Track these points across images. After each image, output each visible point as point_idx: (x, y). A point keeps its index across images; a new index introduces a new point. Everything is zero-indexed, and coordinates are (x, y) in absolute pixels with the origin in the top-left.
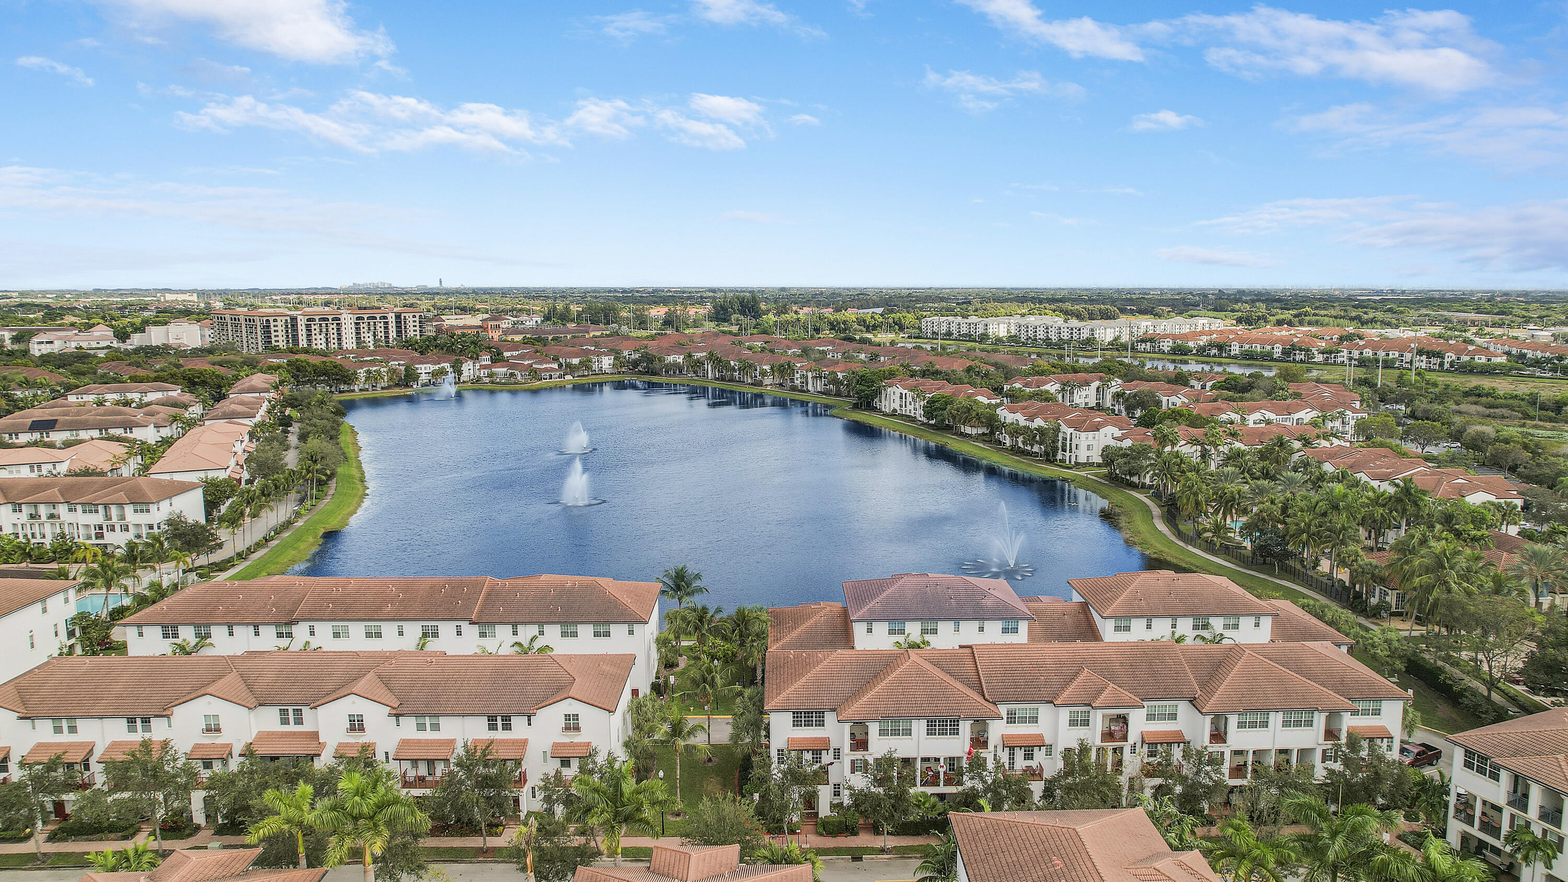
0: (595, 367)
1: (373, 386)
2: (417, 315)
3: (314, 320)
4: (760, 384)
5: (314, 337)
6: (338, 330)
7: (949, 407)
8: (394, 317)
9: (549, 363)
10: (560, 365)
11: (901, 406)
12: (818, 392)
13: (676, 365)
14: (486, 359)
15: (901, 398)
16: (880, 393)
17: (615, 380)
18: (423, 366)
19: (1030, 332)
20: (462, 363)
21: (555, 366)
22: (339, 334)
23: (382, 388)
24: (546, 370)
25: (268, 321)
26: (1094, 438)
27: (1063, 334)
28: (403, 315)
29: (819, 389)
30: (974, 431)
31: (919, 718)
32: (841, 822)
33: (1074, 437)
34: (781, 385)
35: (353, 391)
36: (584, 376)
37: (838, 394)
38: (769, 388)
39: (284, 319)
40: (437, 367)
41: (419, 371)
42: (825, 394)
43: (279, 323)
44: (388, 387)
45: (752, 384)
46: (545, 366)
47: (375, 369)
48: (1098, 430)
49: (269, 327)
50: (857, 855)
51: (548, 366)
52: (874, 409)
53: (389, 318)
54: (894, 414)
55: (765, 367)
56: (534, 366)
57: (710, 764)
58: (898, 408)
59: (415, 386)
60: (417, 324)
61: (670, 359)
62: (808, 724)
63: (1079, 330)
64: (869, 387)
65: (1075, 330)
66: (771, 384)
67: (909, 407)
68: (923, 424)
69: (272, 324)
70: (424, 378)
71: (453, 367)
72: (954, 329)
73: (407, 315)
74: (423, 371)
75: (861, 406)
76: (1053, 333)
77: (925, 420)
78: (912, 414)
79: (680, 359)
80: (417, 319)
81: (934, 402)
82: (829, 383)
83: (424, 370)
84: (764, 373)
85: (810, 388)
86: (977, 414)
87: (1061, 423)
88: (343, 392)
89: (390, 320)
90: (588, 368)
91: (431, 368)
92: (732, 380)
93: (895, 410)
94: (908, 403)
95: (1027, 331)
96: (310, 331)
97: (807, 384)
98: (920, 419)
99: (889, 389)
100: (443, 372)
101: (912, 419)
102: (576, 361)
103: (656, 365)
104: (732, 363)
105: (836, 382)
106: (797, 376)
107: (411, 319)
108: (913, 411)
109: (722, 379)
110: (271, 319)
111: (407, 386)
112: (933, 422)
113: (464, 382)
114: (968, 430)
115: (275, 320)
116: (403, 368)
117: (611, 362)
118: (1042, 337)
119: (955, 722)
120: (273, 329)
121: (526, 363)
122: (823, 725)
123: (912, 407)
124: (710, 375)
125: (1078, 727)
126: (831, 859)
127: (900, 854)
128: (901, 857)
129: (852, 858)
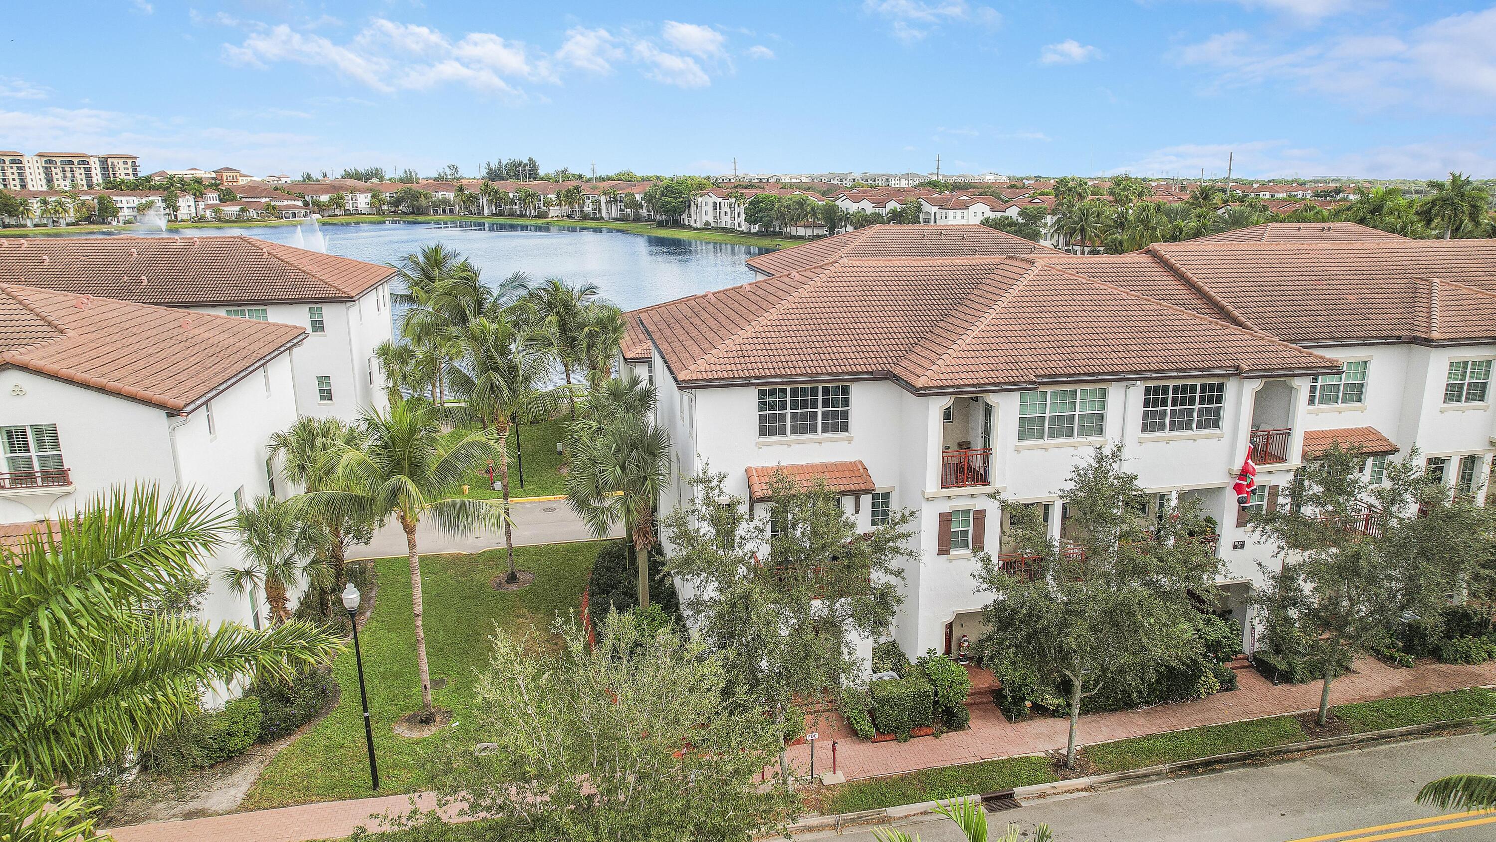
0: (349, 206)
1: (54, 221)
2: (130, 161)
4: (545, 215)
7: (777, 206)
8: (97, 162)
9: (291, 199)
10: (306, 204)
11: (715, 217)
12: (614, 219)
13: (445, 202)
14: (212, 198)
15: (715, 208)
16: (689, 206)
17: (373, 220)
18: (124, 199)
20: (177, 197)
21: (300, 203)
22: (22, 181)
23: (68, 224)
24: (288, 207)
26: (963, 217)
28: (110, 161)
29: (614, 216)
30: (809, 232)
31: (1126, 377)
32: (922, 695)
33: (938, 217)
34: (569, 216)
35: (25, 226)
36: (335, 216)
37: (637, 219)
38: (556, 219)
40: (144, 201)
41: (118, 205)
42: (623, 221)
44: (76, 224)
45: (536, 217)
46: (285, 203)
47: (53, 199)
48: (967, 207)
50: (996, 788)
51: (289, 203)
52: (683, 226)
53: (92, 164)
54: (707, 227)
55: (550, 196)
56: (273, 203)
58: (711, 220)
59: (115, 223)
61: (439, 195)
64: (676, 198)
66: (558, 216)
67: (724, 218)
68: (742, 233)
70: (126, 213)
71: (165, 201)
73: (115, 161)
74: (125, 205)
75: (667, 223)
77: (744, 226)
78: (729, 226)
79: (451, 196)
80: (129, 166)
81: (758, 202)
82: (627, 207)
83: (126, 203)
84: (548, 203)
85: (604, 214)
86: (813, 209)
87: (923, 202)
88: (9, 226)
90: (339, 206)
91: (135, 201)
92: (512, 214)
93: (707, 224)
94: (723, 214)
97: (600, 211)
98: (740, 229)
99: (700, 199)
100: (150, 205)
101: (732, 231)
102: (324, 198)
103: (423, 202)
104: (511, 195)
105: (636, 206)
106: (587, 202)
107: (122, 166)
108: (729, 222)
109: (501, 214)
111: (104, 223)
112: (754, 229)
113: (183, 221)
114: (801, 232)
116: (96, 201)
117: (368, 200)
121: (263, 200)
122: (845, 428)
123: (728, 218)
124: (486, 211)
125: (1463, 404)
126: (925, 813)
127: (1113, 770)
128: (1120, 779)
129: (985, 800)
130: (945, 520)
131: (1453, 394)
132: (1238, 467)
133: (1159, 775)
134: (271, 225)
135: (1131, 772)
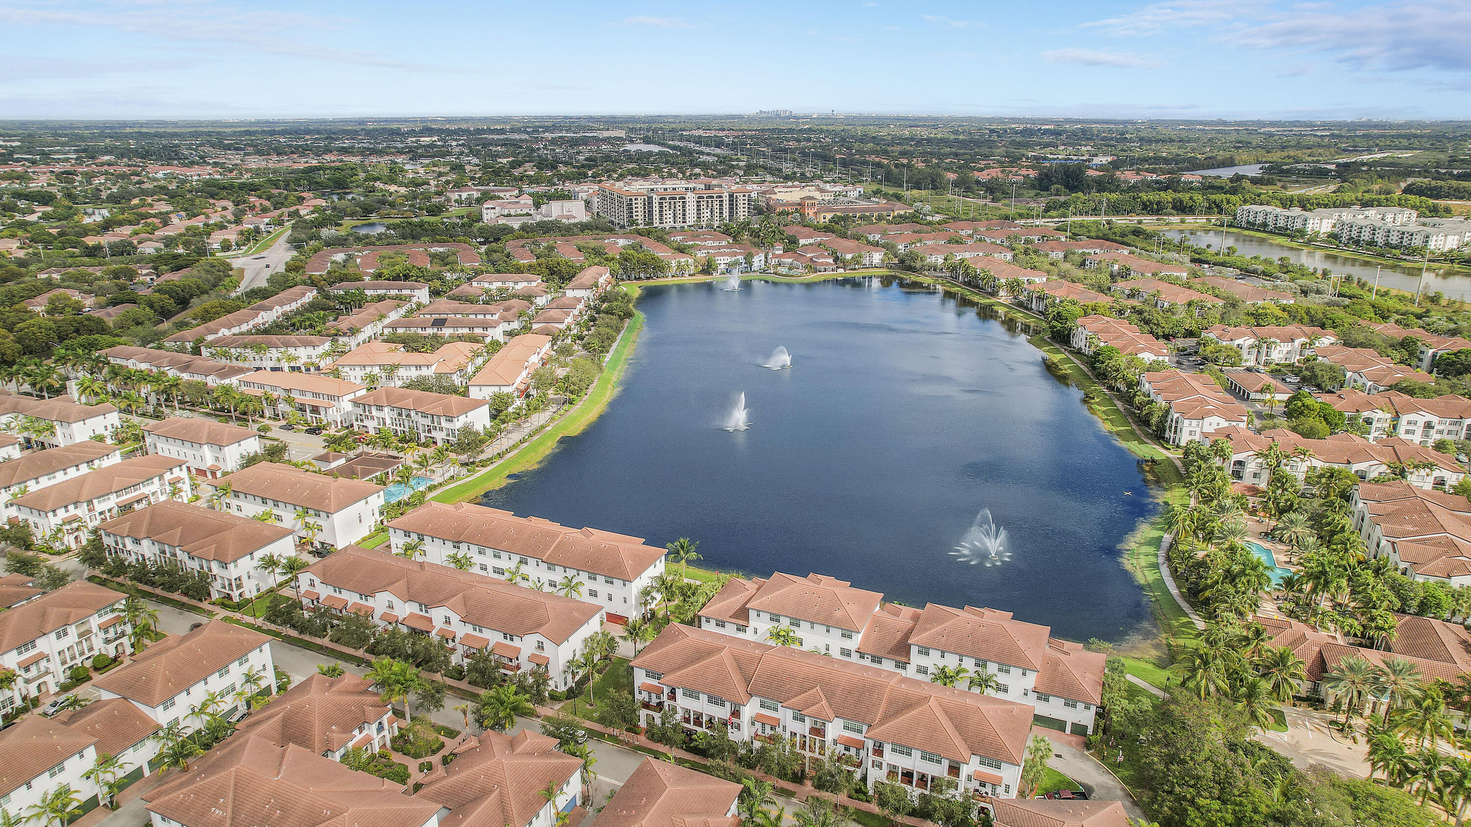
0: (867, 261)
1: (683, 273)
2: (747, 195)
3: (665, 199)
5: (664, 212)
6: (684, 206)
8: (728, 197)
9: (826, 257)
10: (836, 260)
11: (1085, 347)
12: (1039, 312)
14: (779, 249)
18: (724, 257)
19: (1354, 232)
20: (755, 254)
21: (832, 260)
22: (684, 211)
23: (690, 275)
24: (823, 263)
25: (631, 199)
28: (735, 195)
35: (667, 277)
36: (855, 269)
39: (642, 198)
40: (733, 259)
41: (719, 262)
42: (1044, 315)
43: (639, 201)
44: (695, 275)
45: (990, 294)
46: (822, 260)
47: (683, 260)
49: (631, 204)
51: (825, 259)
53: (724, 197)
54: (1079, 352)
55: (1001, 280)
56: (813, 259)
59: (716, 274)
60: (746, 202)
61: (933, 259)
64: (1062, 324)
66: (1005, 296)
69: (634, 202)
70: (723, 267)
71: (747, 258)
73: (738, 195)
74: (722, 262)
79: (939, 262)
80: (746, 198)
81: (1099, 354)
83: (724, 260)
84: (1000, 285)
85: (1033, 307)
88: (659, 278)
89: (724, 199)
90: (859, 263)
91: (729, 259)
93: (1081, 349)
95: (1351, 231)
96: (661, 207)
97: (1032, 303)
99: (1079, 329)
100: (736, 264)
102: (850, 256)
103: (918, 264)
104: (978, 271)
106: (1024, 293)
109: (969, 284)
110: (633, 198)
111: (710, 273)
113: (756, 270)
115: (636, 199)
116: (706, 259)
118: (1366, 238)
119: (725, 701)
120: (634, 206)
121: (810, 255)
134: (806, 282)
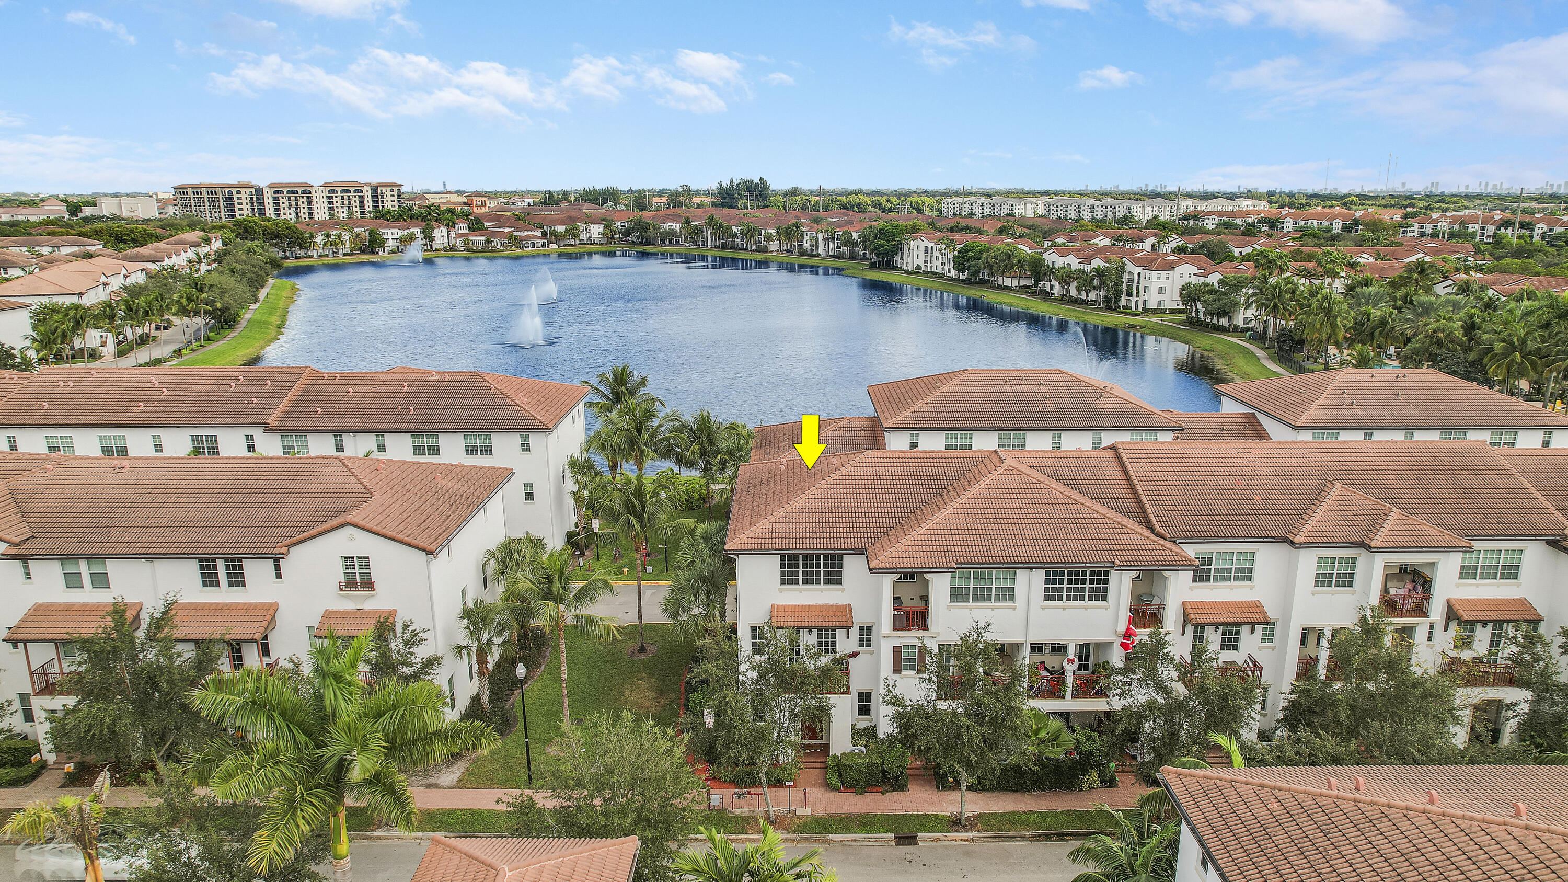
0: (583, 236)
1: (334, 252)
2: (395, 189)
3: (282, 192)
4: (764, 250)
5: (282, 211)
6: (309, 203)
7: (984, 256)
8: (370, 191)
9: (531, 230)
10: (544, 234)
11: (926, 262)
12: (830, 256)
13: (672, 233)
14: (463, 227)
15: (926, 252)
16: (902, 249)
17: (604, 249)
18: (390, 231)
19: (1060, 212)
20: (433, 229)
21: (539, 234)
22: (310, 209)
23: (345, 255)
24: (528, 237)
25: (230, 193)
26: (1167, 278)
27: (1096, 213)
28: (379, 189)
29: (831, 253)
30: (1015, 283)
31: (1029, 566)
32: (872, 766)
33: (1142, 277)
34: (788, 251)
35: (311, 257)
36: (570, 245)
37: (853, 257)
38: (775, 254)
39: (248, 190)
40: (405, 232)
41: (385, 237)
42: (839, 258)
43: (243, 195)
44: (351, 254)
45: (756, 251)
46: (526, 233)
47: (334, 233)
48: (1173, 268)
49: (231, 199)
50: (906, 832)
51: (530, 233)
52: (895, 268)
53: (365, 191)
54: (917, 271)
55: (770, 231)
56: (515, 234)
57: (642, 656)
58: (922, 264)
59: (381, 253)
60: (395, 198)
61: (667, 227)
62: (811, 579)
63: (1115, 208)
64: (888, 241)
65: (1110, 209)
66: (777, 251)
67: (935, 263)
68: (952, 279)
69: (235, 196)
70: (391, 244)
71: (423, 232)
72: (977, 210)
73: (384, 189)
74: (390, 237)
75: (880, 265)
76: (1085, 213)
77: (953, 274)
78: (939, 271)
79: (678, 227)
80: (395, 193)
81: (967, 251)
82: (843, 244)
83: (391, 235)
84: (769, 238)
85: (821, 251)
86: (1020, 261)
87: (1127, 262)
88: (300, 258)
89: (365, 194)
90: (575, 236)
91: (399, 233)
92: (733, 247)
93: (919, 267)
94: (934, 258)
95: (1057, 211)
96: (278, 204)
97: (817, 248)
98: (948, 275)
99: (912, 243)
100: (411, 238)
101: (941, 276)
102: (561, 229)
103: (651, 233)
104: (734, 229)
105: (850, 243)
106: (806, 238)
107: (389, 193)
108: (940, 267)
109: (723, 247)
110: (234, 191)
111: (373, 253)
112: (963, 276)
113: (437, 250)
114: (1008, 282)
115: (238, 192)
116: (367, 233)
117: (601, 230)
119: (1101, 577)
120: (236, 202)
121: (506, 230)
122: (840, 582)
123: (939, 263)
124: (709, 244)
125: (1333, 588)
126: (855, 840)
127: (992, 830)
128: (995, 837)
129: (896, 838)
130: (897, 651)
131: (1322, 580)
132: (1122, 629)
133: (1023, 838)
134: (512, 255)
135: (1004, 834)
